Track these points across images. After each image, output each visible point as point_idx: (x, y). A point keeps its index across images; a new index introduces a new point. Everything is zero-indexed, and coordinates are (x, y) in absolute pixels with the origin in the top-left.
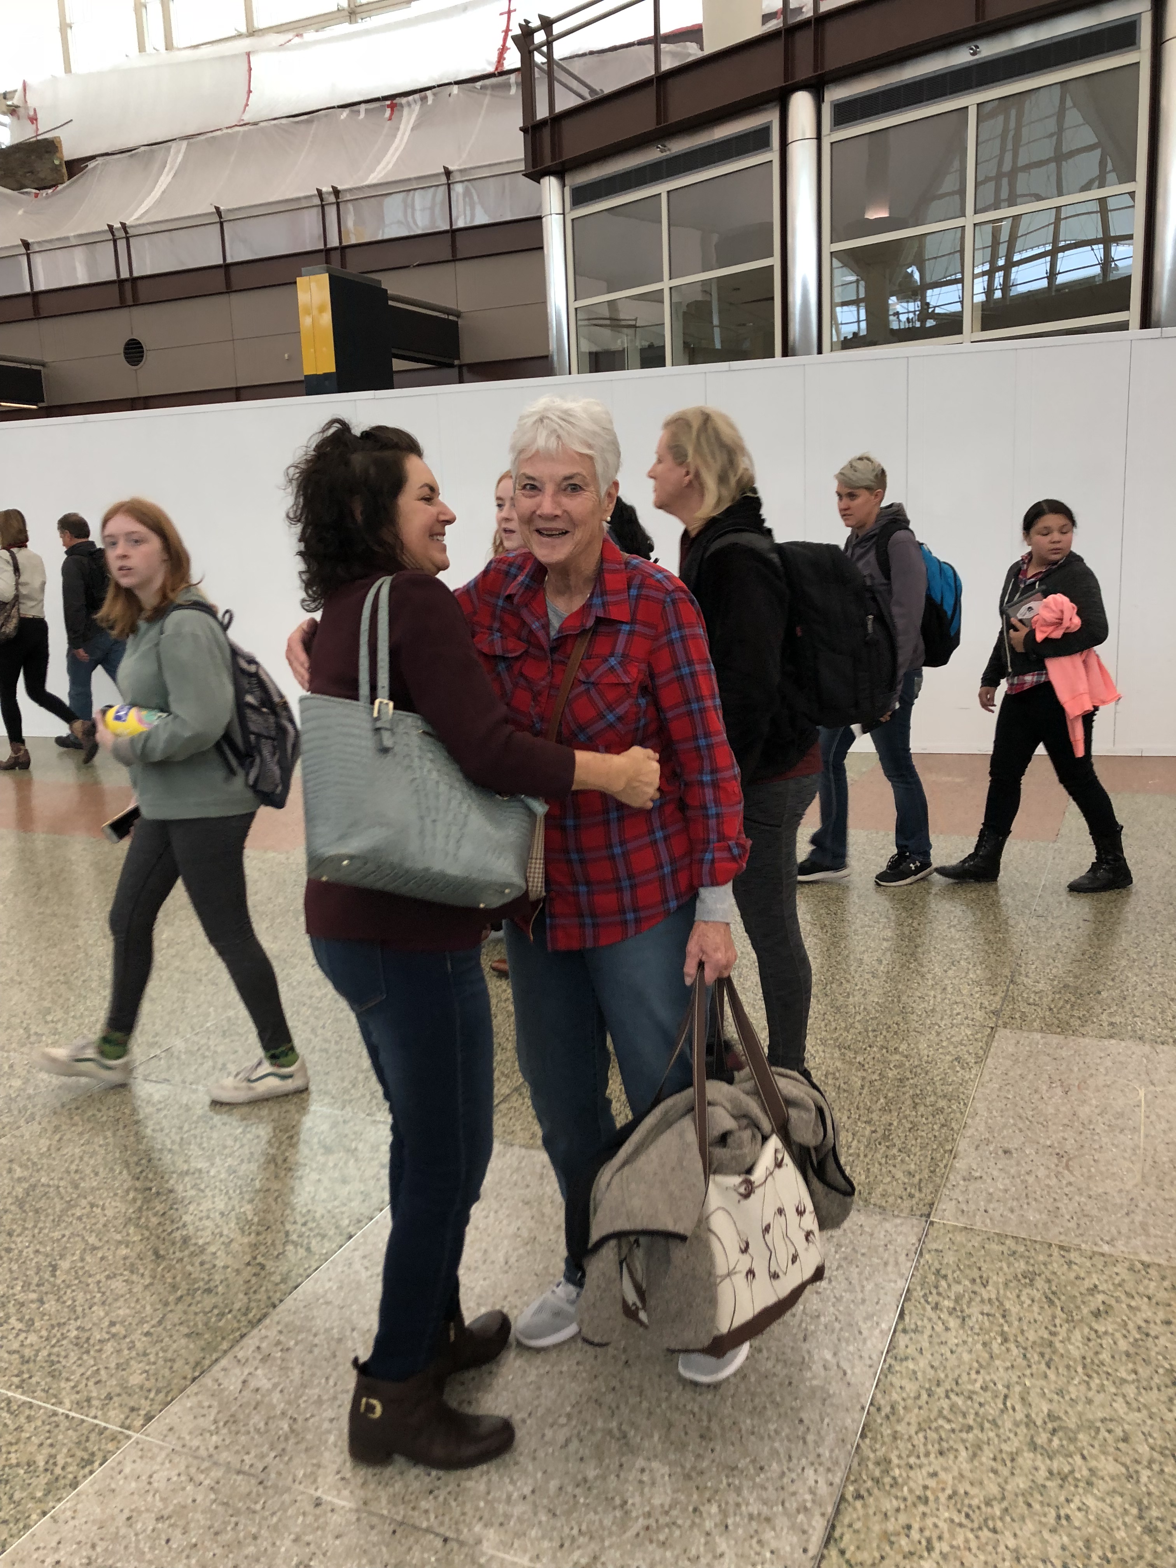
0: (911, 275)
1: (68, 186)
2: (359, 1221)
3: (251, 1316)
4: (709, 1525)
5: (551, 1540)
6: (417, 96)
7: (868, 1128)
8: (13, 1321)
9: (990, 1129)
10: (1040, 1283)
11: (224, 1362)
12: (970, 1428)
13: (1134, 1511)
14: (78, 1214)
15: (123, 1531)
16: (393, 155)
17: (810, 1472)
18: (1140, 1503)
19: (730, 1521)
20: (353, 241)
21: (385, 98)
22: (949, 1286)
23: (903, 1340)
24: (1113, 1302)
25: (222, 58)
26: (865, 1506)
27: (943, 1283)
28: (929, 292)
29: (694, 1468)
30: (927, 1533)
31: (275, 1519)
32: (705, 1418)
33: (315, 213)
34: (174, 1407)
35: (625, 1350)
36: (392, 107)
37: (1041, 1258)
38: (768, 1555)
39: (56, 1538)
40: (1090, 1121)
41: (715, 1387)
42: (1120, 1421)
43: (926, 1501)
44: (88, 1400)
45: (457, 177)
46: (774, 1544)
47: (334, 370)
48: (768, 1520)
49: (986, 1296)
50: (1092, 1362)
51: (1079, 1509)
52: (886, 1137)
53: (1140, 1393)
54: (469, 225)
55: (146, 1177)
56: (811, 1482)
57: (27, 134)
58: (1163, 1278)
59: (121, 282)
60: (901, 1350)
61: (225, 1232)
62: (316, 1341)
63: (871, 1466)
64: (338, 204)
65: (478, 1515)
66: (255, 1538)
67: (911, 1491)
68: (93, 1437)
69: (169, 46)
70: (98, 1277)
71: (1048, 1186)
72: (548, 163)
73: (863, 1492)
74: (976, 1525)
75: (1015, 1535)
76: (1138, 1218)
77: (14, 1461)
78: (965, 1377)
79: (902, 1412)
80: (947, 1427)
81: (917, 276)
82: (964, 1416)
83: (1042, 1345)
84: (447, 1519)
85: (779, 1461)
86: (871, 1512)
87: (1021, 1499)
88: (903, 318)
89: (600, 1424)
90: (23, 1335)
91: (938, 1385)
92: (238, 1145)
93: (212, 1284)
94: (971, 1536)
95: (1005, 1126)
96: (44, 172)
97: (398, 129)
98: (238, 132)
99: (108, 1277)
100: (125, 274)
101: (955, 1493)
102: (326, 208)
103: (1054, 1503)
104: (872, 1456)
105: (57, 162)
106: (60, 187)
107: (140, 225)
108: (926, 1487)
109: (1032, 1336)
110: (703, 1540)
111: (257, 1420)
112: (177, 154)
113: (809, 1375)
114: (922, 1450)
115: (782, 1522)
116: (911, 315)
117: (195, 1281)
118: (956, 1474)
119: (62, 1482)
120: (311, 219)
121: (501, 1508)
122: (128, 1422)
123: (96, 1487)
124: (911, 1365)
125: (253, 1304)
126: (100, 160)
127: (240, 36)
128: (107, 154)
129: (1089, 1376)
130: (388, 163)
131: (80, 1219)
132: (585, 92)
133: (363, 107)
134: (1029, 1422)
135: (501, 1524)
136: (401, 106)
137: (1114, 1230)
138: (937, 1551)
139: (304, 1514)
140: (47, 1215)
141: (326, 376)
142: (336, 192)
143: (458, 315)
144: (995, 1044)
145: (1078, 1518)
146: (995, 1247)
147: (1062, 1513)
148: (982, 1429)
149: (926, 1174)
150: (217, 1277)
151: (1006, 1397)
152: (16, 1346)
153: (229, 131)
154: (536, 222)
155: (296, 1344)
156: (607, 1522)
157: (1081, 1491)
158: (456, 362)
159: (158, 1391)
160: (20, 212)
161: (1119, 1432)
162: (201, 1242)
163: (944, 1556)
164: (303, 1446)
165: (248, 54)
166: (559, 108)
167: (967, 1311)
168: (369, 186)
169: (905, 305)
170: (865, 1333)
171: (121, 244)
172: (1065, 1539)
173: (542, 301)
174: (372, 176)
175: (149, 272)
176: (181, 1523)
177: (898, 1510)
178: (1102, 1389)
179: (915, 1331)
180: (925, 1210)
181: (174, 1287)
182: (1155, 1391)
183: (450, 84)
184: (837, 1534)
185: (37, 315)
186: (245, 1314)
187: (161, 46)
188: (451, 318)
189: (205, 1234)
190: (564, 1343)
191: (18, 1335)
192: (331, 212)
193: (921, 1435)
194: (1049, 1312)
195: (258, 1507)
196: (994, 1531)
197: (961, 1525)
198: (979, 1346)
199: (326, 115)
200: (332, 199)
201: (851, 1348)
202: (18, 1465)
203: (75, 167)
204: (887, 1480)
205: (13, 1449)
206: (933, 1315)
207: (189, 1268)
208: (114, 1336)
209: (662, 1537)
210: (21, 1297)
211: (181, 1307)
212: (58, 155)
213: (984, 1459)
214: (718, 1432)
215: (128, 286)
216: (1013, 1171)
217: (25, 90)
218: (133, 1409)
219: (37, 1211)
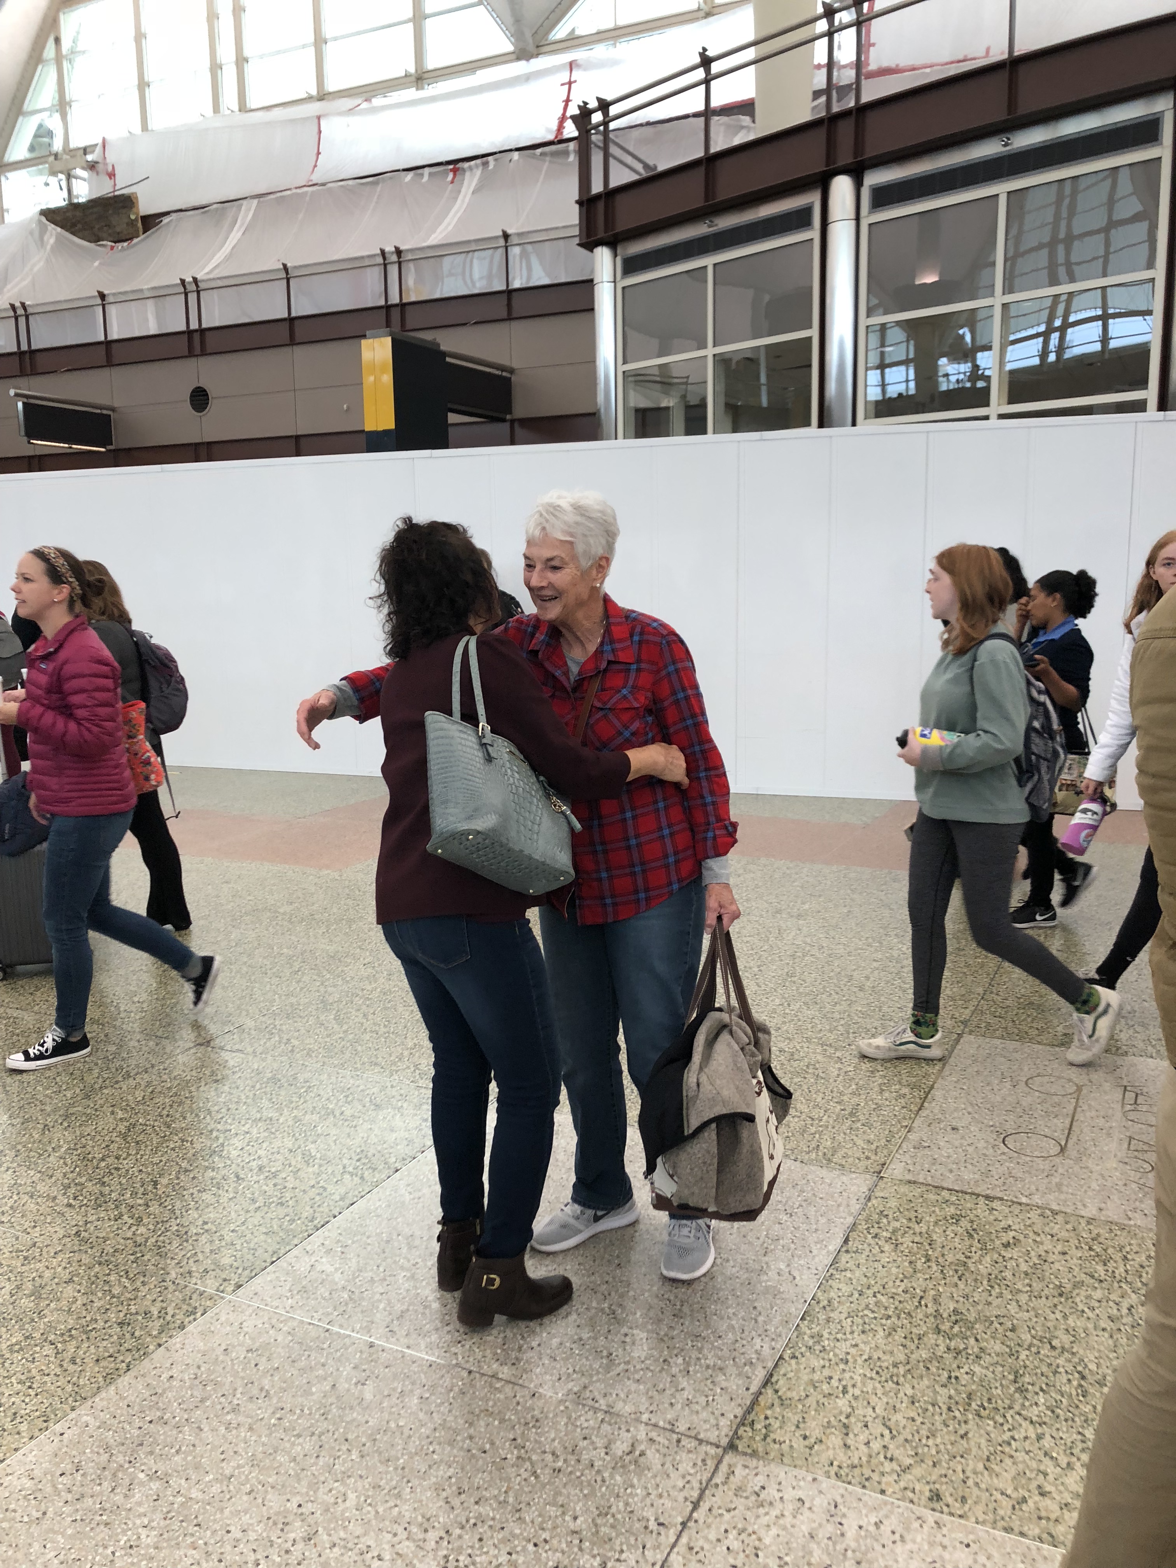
0: (962, 337)
1: (143, 240)
2: (404, 1159)
3: (316, 1222)
4: (674, 1370)
5: (552, 1375)
6: (479, 161)
7: (839, 1107)
8: (125, 1217)
9: (943, 1112)
10: (964, 1223)
11: (295, 1252)
12: (889, 1317)
13: (1011, 1377)
14: (172, 1146)
15: (221, 1358)
16: (454, 216)
17: (758, 1342)
18: (1017, 1372)
19: (691, 1369)
20: (413, 298)
21: (449, 163)
22: (889, 1222)
23: (844, 1257)
24: (1021, 1237)
25: (293, 121)
26: (798, 1363)
27: (885, 1220)
28: (979, 355)
29: (666, 1335)
30: (844, 1383)
31: (339, 1354)
32: (678, 1303)
33: (377, 272)
34: (257, 1281)
35: (618, 1257)
36: (455, 171)
37: (969, 1205)
38: (719, 1391)
39: (170, 1361)
40: (1031, 1109)
41: (689, 1283)
42: (1011, 1317)
43: (847, 1362)
44: (190, 1272)
45: (514, 240)
46: (724, 1384)
47: (393, 427)
48: (721, 1369)
49: (918, 1230)
50: (996, 1277)
51: (967, 1373)
52: (852, 1114)
53: (1030, 1300)
54: (524, 286)
55: (226, 1122)
56: (758, 1347)
57: (105, 189)
58: (1067, 1223)
59: (189, 333)
60: (842, 1264)
61: (293, 1163)
62: (369, 1241)
63: (806, 1338)
64: (400, 263)
65: (496, 1357)
66: (323, 1365)
67: (835, 1355)
68: (195, 1296)
69: (243, 108)
70: (191, 1191)
71: (985, 1155)
72: (601, 234)
73: (797, 1354)
74: (883, 1379)
75: (913, 1387)
76: (1056, 1180)
77: (133, 1311)
78: (891, 1284)
79: (836, 1304)
80: (872, 1315)
81: (968, 338)
82: (886, 1308)
83: (957, 1265)
84: (471, 1359)
85: (734, 1333)
86: (802, 1367)
87: (921, 1364)
88: (953, 379)
89: (594, 1304)
90: (134, 1228)
91: (868, 1288)
92: (302, 1100)
93: (283, 1200)
94: (878, 1386)
95: (956, 1109)
96: (121, 226)
97: (459, 192)
98: (307, 192)
99: (199, 1191)
100: (194, 325)
101: (870, 1358)
102: (388, 267)
103: (947, 1368)
104: (808, 1332)
105: (133, 217)
106: (135, 241)
107: (210, 280)
108: (848, 1353)
109: (950, 1258)
110: (669, 1380)
111: (323, 1291)
112: (247, 212)
113: (765, 1278)
114: (848, 1330)
115: (731, 1370)
116: (961, 377)
117: (270, 1197)
118: (873, 1346)
119: (171, 1326)
120: (374, 277)
121: (513, 1355)
122: (222, 1288)
123: (199, 1329)
124: (848, 1274)
125: (317, 1215)
126: (174, 216)
127: (310, 99)
128: (181, 210)
129: (992, 1287)
130: (449, 224)
131: (173, 1149)
132: (639, 167)
133: (427, 171)
134: (937, 1315)
135: (514, 1364)
136: (464, 170)
137: (1033, 1188)
138: (850, 1394)
139: (361, 1352)
140: (146, 1146)
141: (386, 432)
142: (399, 252)
143: (512, 371)
144: (959, 1047)
145: (964, 1379)
146: (932, 1197)
147: (953, 1374)
148: (899, 1318)
149: (883, 1142)
150: (288, 1195)
151: (922, 1298)
152: (129, 1234)
153: (298, 191)
154: (588, 285)
155: (353, 1242)
156: (596, 1366)
157: (970, 1361)
158: (508, 417)
159: (244, 1269)
160: (96, 264)
161: (1009, 1325)
162: (273, 1170)
163: (856, 1398)
164: (359, 1309)
165: (319, 118)
166: (614, 183)
167: (900, 1240)
168: (429, 247)
169: (956, 366)
170: (815, 1252)
171: (192, 297)
172: (952, 1392)
173: (591, 361)
174: (433, 236)
175: (217, 324)
176: (267, 1354)
177: (824, 1367)
178: (999, 1296)
179: (856, 1252)
180: (878, 1168)
181: (254, 1201)
182: (1044, 1299)
183: (511, 150)
184: (774, 1380)
185: (110, 363)
186: (312, 1221)
187: (236, 108)
188: (504, 374)
189: (277, 1164)
190: (569, 1250)
191: (130, 1228)
192: (393, 271)
193: (849, 1320)
194: (967, 1243)
195: (325, 1346)
196: (897, 1383)
197: (872, 1379)
198: (907, 1264)
199: (391, 178)
200: (394, 258)
201: (802, 1262)
202: (137, 1313)
203: (150, 222)
204: (818, 1348)
205: (133, 1303)
206: (872, 1242)
207: (264, 1187)
208: (207, 1231)
209: (637, 1377)
210: (131, 1202)
211: (259, 1214)
212: (134, 210)
213: (896, 1337)
214: (688, 1313)
215: (197, 337)
216: (957, 1143)
217: (104, 147)
218: (225, 1280)
219: (137, 1143)
